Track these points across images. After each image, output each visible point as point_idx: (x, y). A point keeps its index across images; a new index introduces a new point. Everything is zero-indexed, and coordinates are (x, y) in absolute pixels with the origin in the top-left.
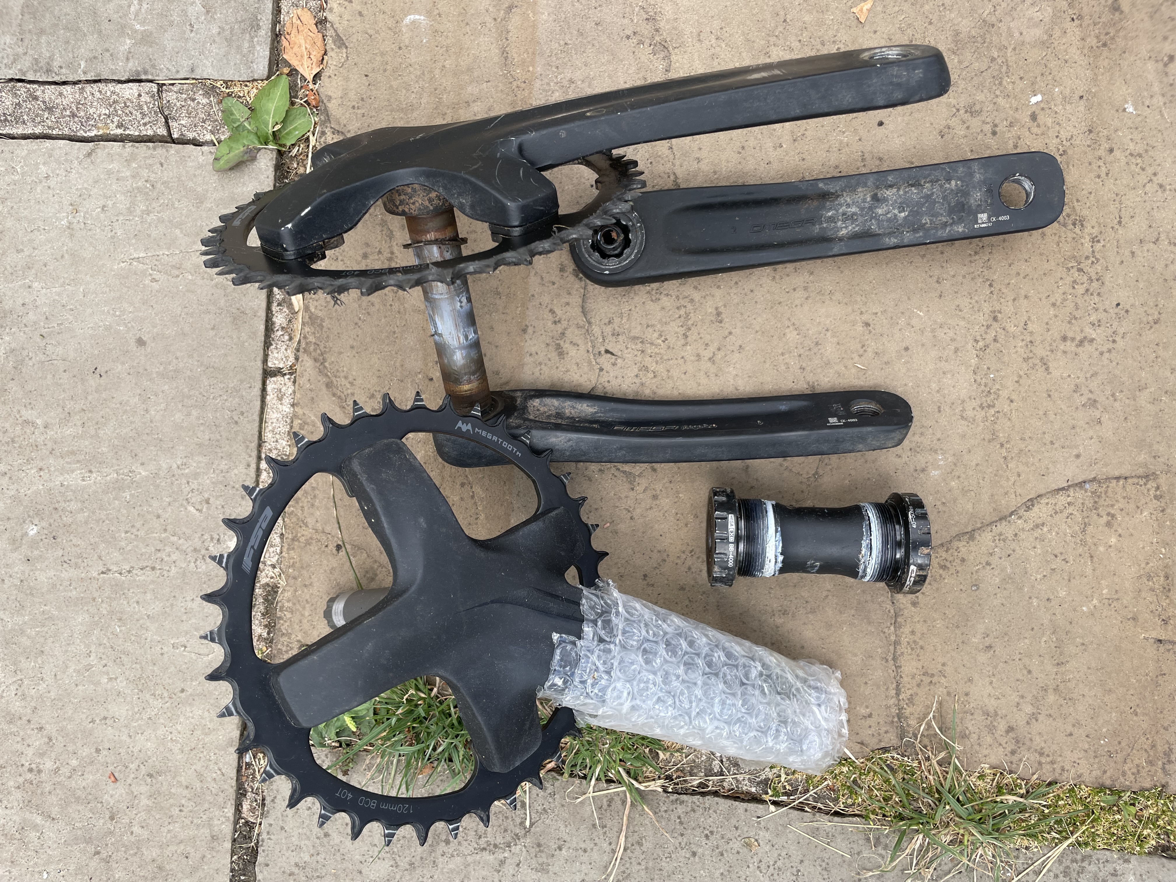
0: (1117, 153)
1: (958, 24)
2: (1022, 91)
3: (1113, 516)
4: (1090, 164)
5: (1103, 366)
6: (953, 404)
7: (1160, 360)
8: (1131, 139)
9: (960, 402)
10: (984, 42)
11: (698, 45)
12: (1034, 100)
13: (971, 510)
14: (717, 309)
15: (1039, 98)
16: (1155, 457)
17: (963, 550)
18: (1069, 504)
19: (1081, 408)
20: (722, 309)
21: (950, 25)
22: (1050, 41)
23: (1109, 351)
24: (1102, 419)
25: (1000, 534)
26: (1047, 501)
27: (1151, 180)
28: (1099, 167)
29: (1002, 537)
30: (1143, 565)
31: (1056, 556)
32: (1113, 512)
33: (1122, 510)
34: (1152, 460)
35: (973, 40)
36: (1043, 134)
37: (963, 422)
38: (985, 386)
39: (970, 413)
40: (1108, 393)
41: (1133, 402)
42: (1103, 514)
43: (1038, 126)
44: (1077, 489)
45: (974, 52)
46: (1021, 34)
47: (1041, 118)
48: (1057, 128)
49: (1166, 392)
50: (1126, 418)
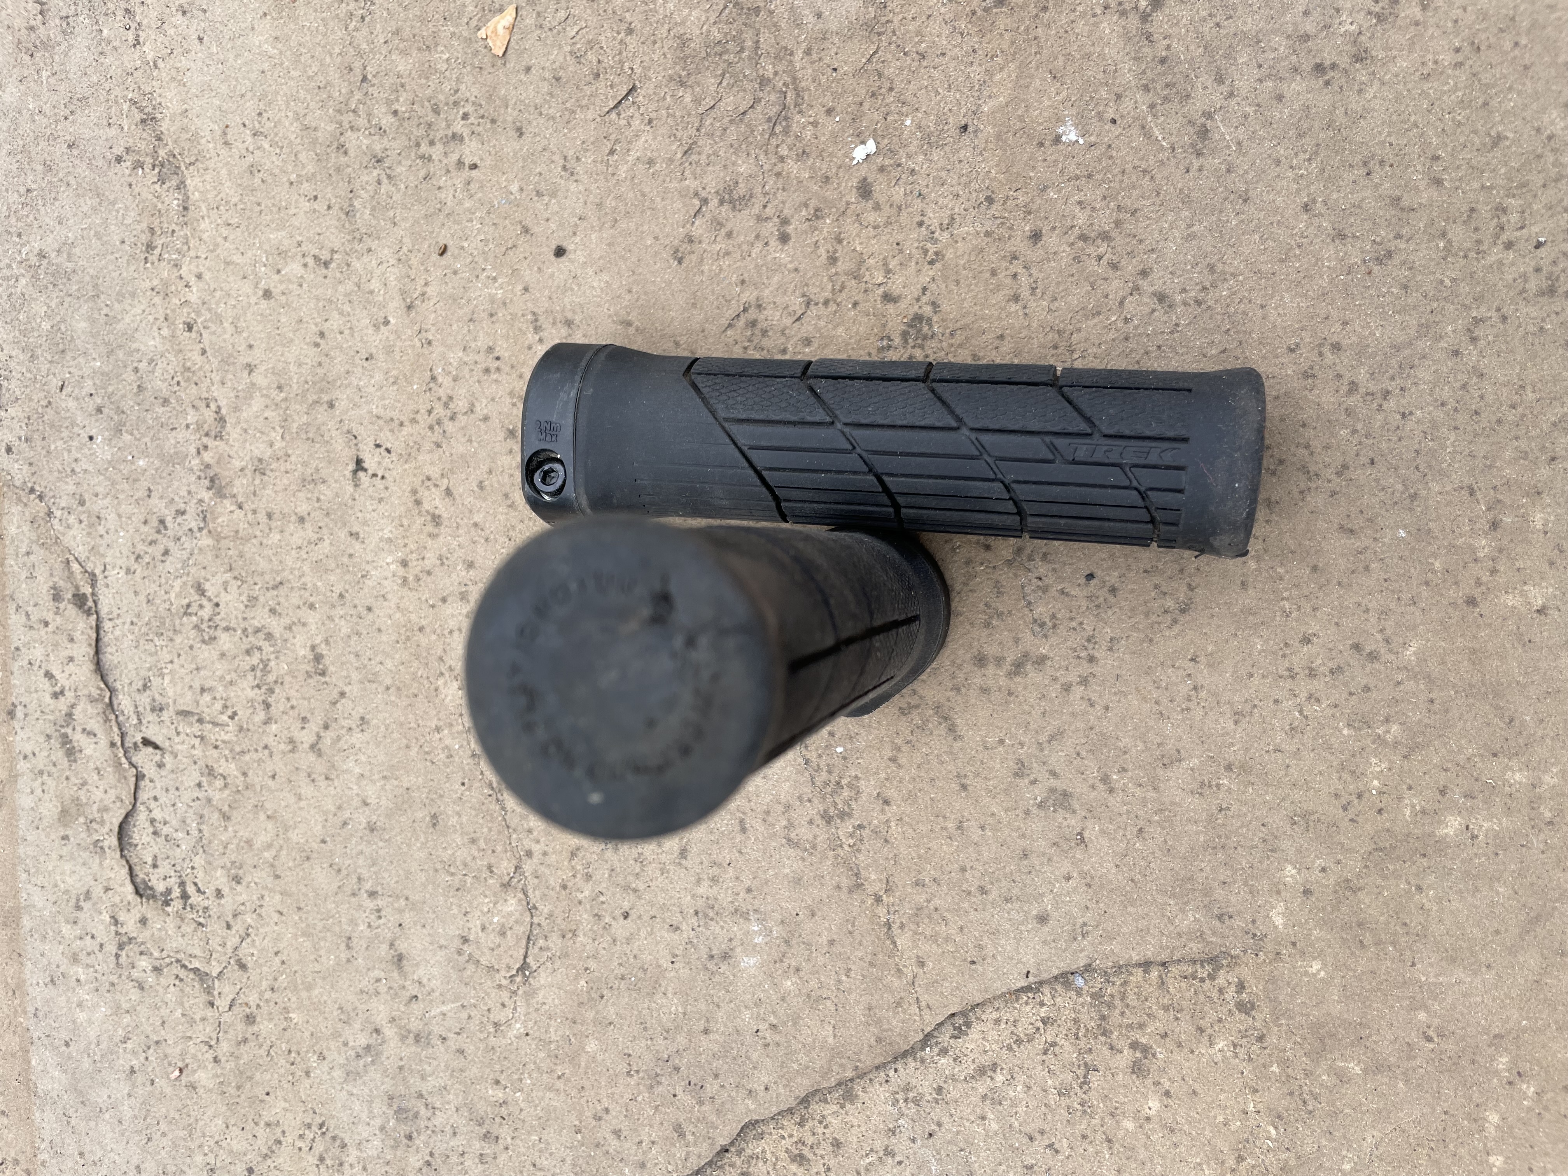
0: (1051, 240)
1: (683, 22)
2: (834, 137)
3: (1146, 1050)
4: (994, 273)
5: (1073, 715)
6: (768, 813)
7: (1203, 694)
8: (1080, 203)
9: (780, 808)
10: (742, 50)
11: (224, 152)
12: (860, 153)
13: (831, 1040)
14: (313, 648)
15: (871, 146)
16: (1220, 918)
17: (835, 1122)
18: (1044, 1021)
19: (1035, 810)
20: (323, 649)
21: (666, 27)
22: (884, 19)
23: (1084, 681)
24: (1086, 834)
25: (907, 1089)
26: (995, 1015)
27: (1137, 288)
28: (1015, 276)
29: (911, 1095)
30: (1231, 1162)
31: (1031, 1139)
32: (1144, 1041)
33: (1165, 1036)
34: (1216, 923)
35: (718, 49)
36: (888, 223)
37: (792, 852)
38: (830, 772)
39: (804, 832)
40: (1093, 773)
41: (1152, 794)
42: (1123, 1044)
43: (877, 207)
44: (1059, 987)
45: (723, 75)
46: (819, 16)
47: (880, 189)
48: (918, 204)
49: (1229, 768)
50: (1141, 830)
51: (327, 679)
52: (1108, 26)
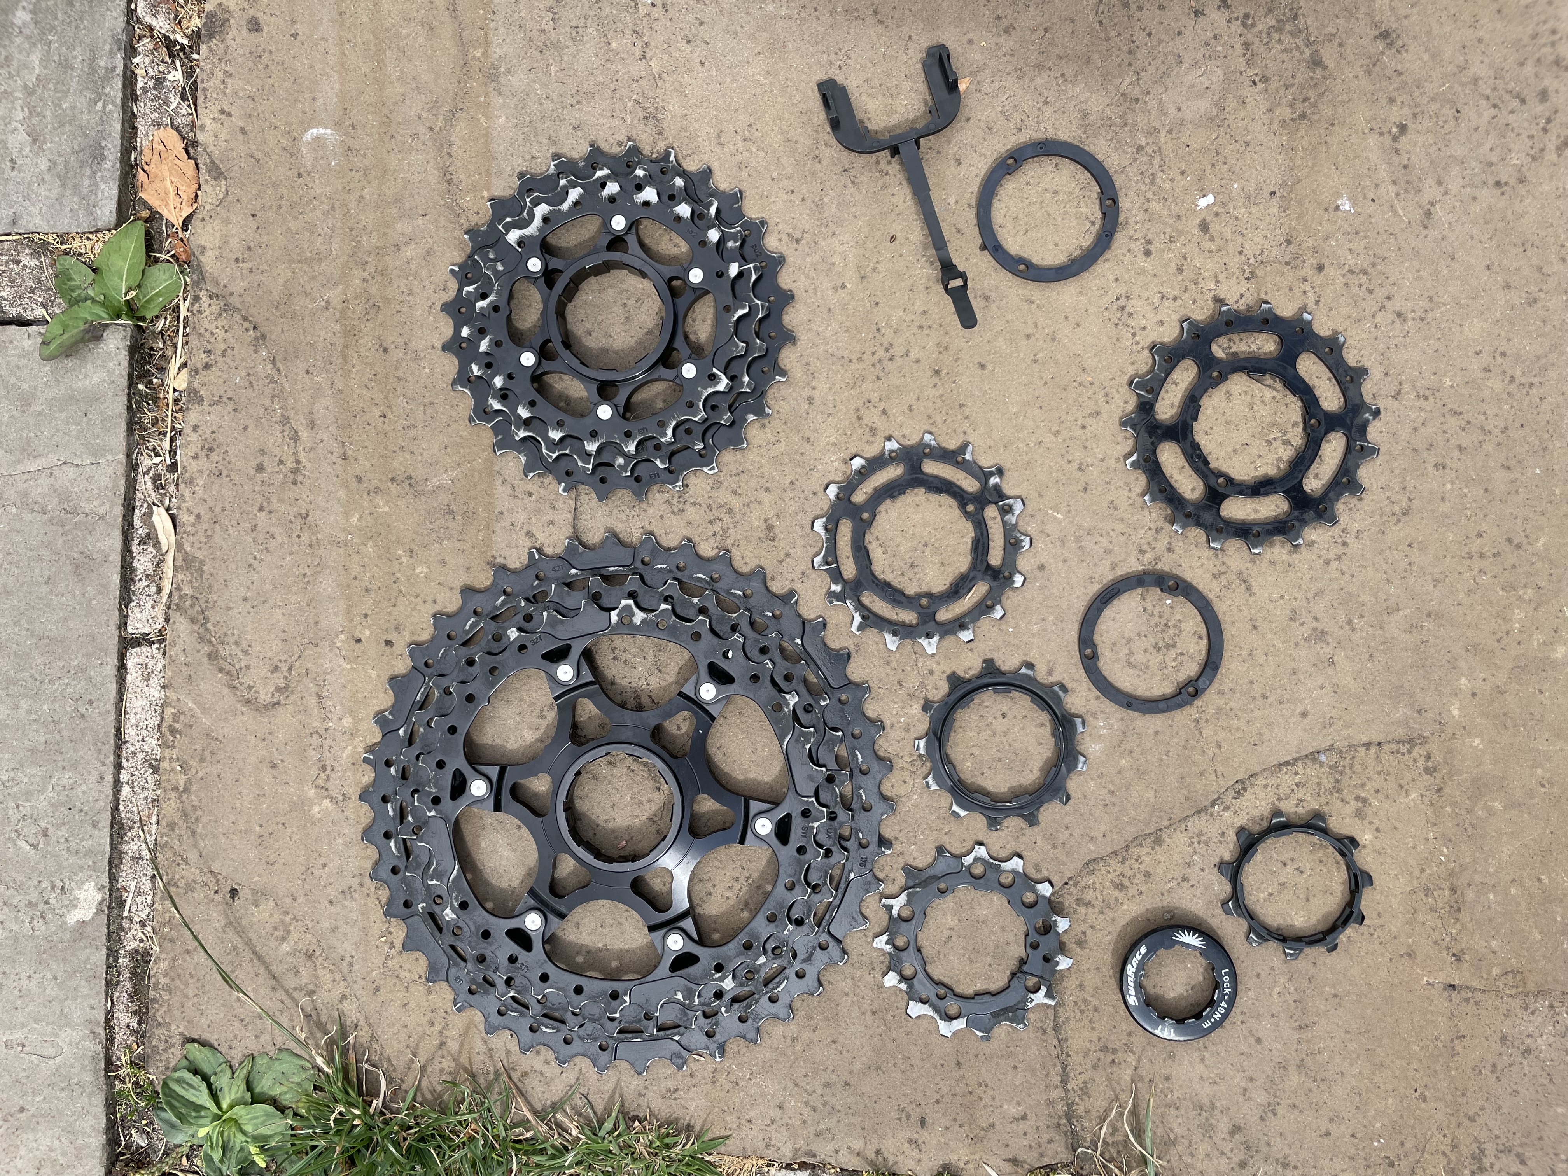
0: (1329, 271)
1: (1086, 102)
2: (1185, 191)
3: (1365, 801)
4: (1291, 289)
5: (1330, 580)
6: (1114, 644)
7: (1415, 568)
8: (1350, 250)
9: (1124, 641)
10: (1126, 124)
12: (1203, 203)
13: (1152, 800)
14: (766, 521)
15: (1210, 199)
16: (1419, 712)
17: (1146, 859)
18: (1297, 785)
19: (1302, 643)
20: (774, 522)
21: (1074, 103)
22: (1222, 117)
23: (1339, 558)
24: (1336, 658)
25: (1200, 834)
26: (1264, 782)
27: (1383, 307)
28: (1305, 292)
29: (1203, 838)
30: (1417, 873)
31: (1285, 864)
32: (1363, 795)
33: (1377, 791)
34: (1416, 715)
35: (1109, 122)
36: (1219, 250)
37: (1131, 671)
38: (1160, 617)
39: (1139, 657)
40: (1342, 618)
41: (1380, 632)
42: (1350, 798)
43: (1212, 239)
44: (1309, 762)
45: (1111, 140)
46: (1179, 109)
47: (1215, 227)
48: (1240, 240)
49: (1429, 615)
50: (1371, 656)
51: (776, 544)
52: (1372, 141)
